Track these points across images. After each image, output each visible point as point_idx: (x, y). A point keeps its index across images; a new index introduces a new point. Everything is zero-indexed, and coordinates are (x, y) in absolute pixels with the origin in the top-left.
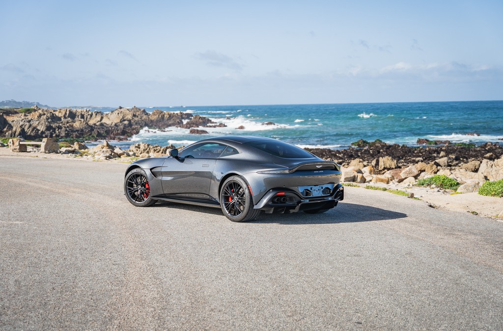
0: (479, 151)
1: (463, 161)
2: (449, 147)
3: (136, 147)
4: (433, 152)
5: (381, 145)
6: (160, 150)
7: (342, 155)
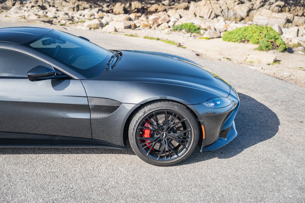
1: (177, 2)
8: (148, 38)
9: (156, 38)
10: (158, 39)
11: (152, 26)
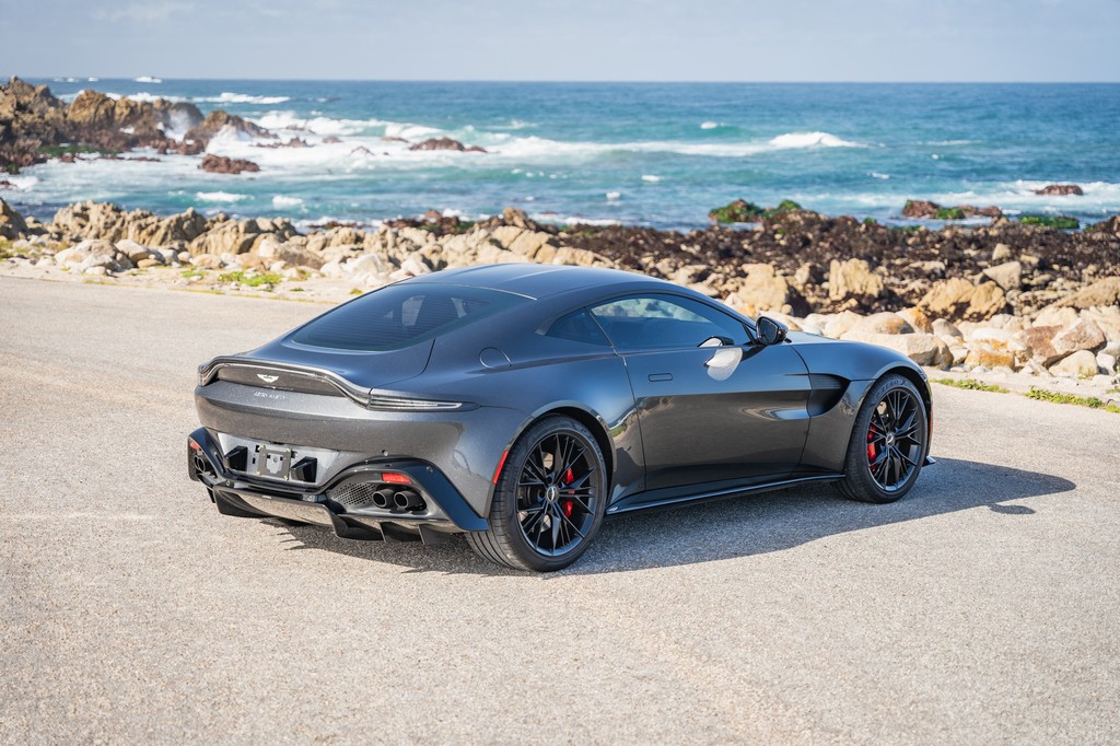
0: (1101, 241)
1: (1063, 274)
2: (1008, 227)
3: (76, 215)
4: (965, 243)
5: (804, 218)
6: (158, 227)
7: (697, 247)
11: (1017, 364)
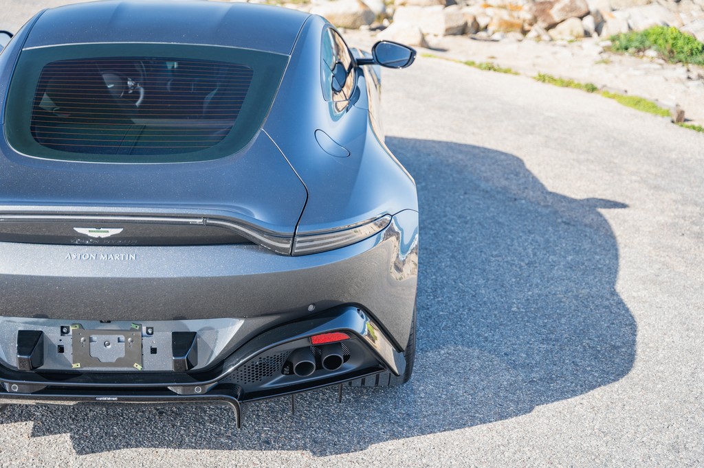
8: (552, 80)
9: (583, 83)
10: (592, 89)
11: (527, 27)
